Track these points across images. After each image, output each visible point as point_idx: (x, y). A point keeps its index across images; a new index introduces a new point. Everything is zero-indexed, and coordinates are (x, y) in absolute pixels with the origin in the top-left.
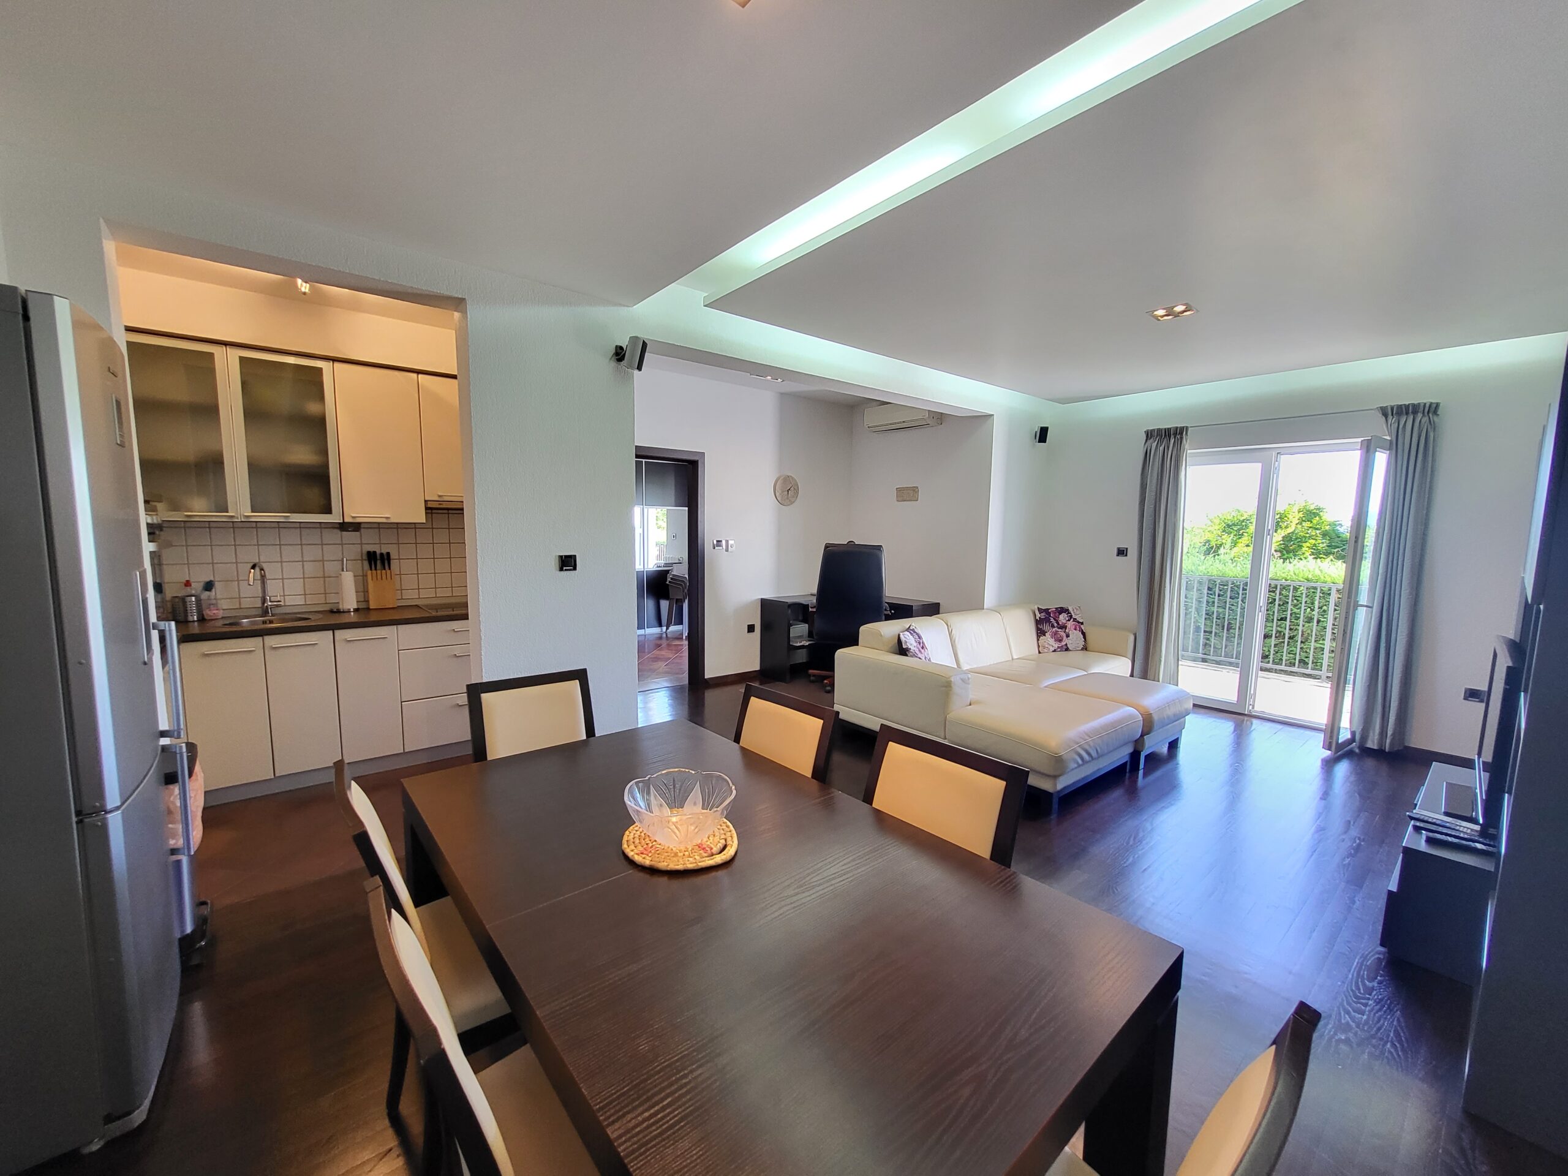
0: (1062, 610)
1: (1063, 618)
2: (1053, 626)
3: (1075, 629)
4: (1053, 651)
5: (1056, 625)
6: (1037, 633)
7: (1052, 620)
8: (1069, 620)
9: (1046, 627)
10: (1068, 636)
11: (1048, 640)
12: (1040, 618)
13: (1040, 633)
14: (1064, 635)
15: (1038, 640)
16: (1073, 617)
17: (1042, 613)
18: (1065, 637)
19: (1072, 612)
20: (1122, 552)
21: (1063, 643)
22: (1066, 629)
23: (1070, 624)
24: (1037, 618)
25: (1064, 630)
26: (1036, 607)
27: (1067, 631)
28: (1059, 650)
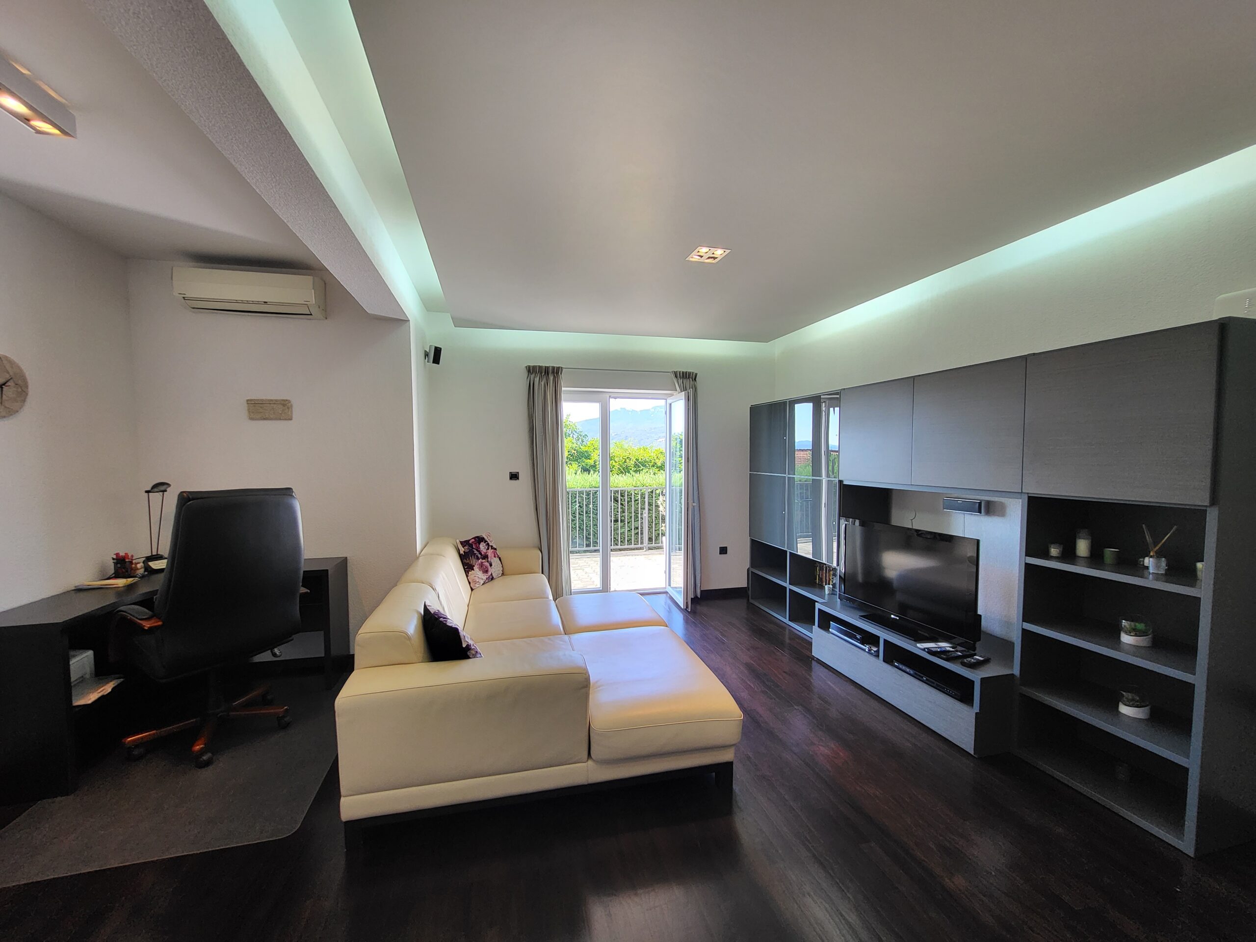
0: (480, 540)
1: (482, 546)
2: (478, 559)
3: (495, 557)
4: (483, 584)
5: (479, 556)
6: (464, 569)
7: (476, 552)
8: (488, 549)
9: (473, 561)
10: (491, 565)
11: (477, 574)
12: (464, 552)
13: (468, 568)
14: (488, 564)
15: (467, 576)
16: (490, 544)
17: (465, 546)
18: (489, 567)
19: (488, 540)
20: (514, 476)
21: (490, 574)
22: (488, 559)
23: (490, 551)
24: (462, 552)
25: (486, 560)
26: (458, 541)
27: (489, 560)
28: (487, 581)
